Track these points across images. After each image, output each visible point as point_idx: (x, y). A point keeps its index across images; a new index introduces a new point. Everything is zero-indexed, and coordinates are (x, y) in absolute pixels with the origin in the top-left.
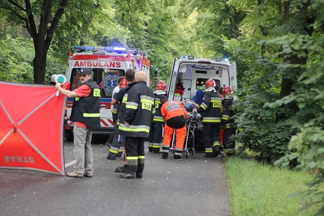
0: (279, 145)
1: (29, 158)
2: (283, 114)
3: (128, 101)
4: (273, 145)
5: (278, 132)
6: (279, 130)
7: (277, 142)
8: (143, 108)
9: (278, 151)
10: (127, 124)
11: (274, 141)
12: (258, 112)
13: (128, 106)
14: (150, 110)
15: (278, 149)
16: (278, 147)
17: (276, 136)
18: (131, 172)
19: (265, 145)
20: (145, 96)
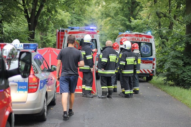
0: (189, 78)
1: (79, 87)
2: (188, 62)
3: (102, 57)
4: (186, 79)
5: (188, 72)
6: (189, 71)
7: (188, 77)
8: (111, 61)
9: (189, 82)
10: (102, 69)
11: (186, 76)
12: (177, 61)
13: (102, 60)
14: (115, 61)
15: (189, 81)
16: (189, 80)
17: (187, 74)
18: (104, 95)
19: (182, 79)
20: (112, 55)
